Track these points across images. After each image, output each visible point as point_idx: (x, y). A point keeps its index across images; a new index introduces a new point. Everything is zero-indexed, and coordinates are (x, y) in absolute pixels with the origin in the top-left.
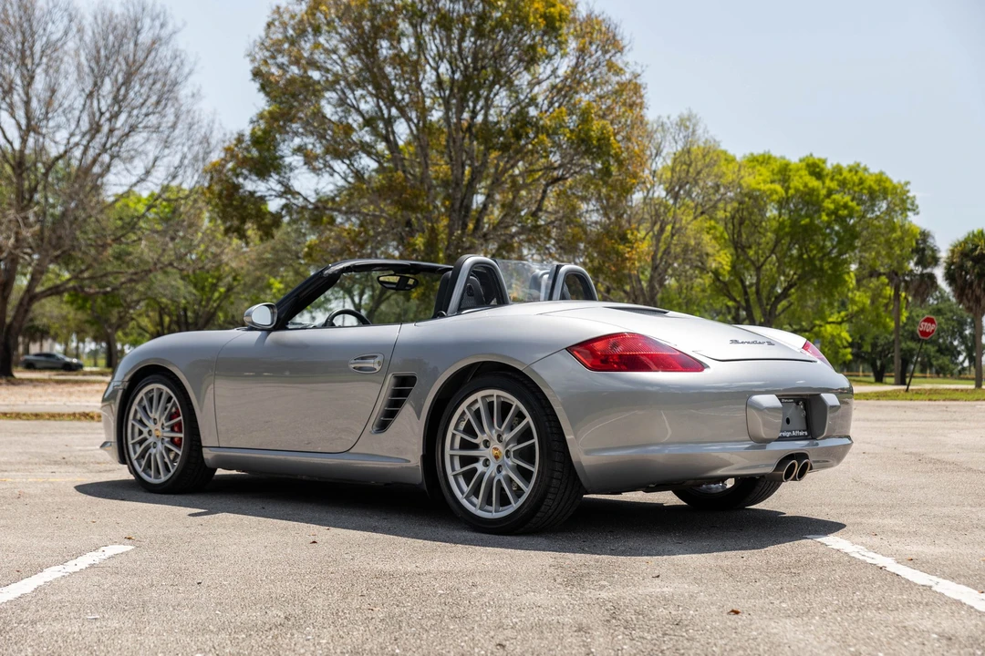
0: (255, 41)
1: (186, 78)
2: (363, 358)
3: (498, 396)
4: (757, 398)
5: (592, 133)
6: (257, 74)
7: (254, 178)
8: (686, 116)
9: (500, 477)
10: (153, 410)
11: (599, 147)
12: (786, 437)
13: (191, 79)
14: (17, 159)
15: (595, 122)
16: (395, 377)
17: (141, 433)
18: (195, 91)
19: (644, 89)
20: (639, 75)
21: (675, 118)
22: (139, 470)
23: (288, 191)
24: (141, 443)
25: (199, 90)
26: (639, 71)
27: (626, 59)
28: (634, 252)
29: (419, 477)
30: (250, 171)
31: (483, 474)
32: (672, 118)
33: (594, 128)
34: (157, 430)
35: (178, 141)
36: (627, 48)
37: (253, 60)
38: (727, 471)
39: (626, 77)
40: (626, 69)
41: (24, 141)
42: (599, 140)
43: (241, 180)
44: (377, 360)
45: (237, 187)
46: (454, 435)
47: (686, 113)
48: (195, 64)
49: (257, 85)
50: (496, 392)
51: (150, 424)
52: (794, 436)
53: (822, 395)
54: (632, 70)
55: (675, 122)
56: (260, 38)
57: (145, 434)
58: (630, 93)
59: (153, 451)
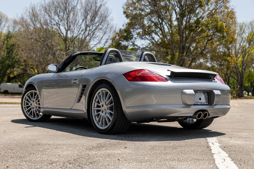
0: (124, 4)
1: (109, 15)
2: (75, 80)
3: (105, 90)
4: (186, 91)
5: (218, 26)
6: (125, 13)
7: (125, 41)
8: (252, 21)
9: (105, 116)
10: (33, 98)
11: (220, 30)
12: (199, 104)
13: (110, 15)
14: (65, 38)
15: (219, 22)
16: (82, 85)
17: (27, 104)
18: (111, 18)
19: (236, 13)
20: (233, 9)
21: (249, 22)
22: (27, 115)
23: (134, 44)
24: (28, 107)
25: (112, 18)
26: (233, 8)
27: (229, 4)
28: (232, 60)
29: (86, 116)
30: (124, 39)
31: (101, 115)
32: (247, 22)
33: (219, 24)
34: (34, 104)
35: (108, 32)
36: (230, 2)
37: (124, 9)
38: (174, 115)
39: (229, 10)
40: (229, 7)
41: (67, 33)
42: (220, 27)
43: (121, 42)
44: (78, 80)
45: (120, 43)
46: (94, 103)
47: (252, 20)
48: (111, 11)
49: (125, 15)
50: (104, 89)
51: (31, 102)
52: (202, 104)
53: (213, 90)
54: (231, 8)
55: (249, 23)
56: (126, 3)
57: (30, 105)
58: (231, 15)
59: (32, 110)
